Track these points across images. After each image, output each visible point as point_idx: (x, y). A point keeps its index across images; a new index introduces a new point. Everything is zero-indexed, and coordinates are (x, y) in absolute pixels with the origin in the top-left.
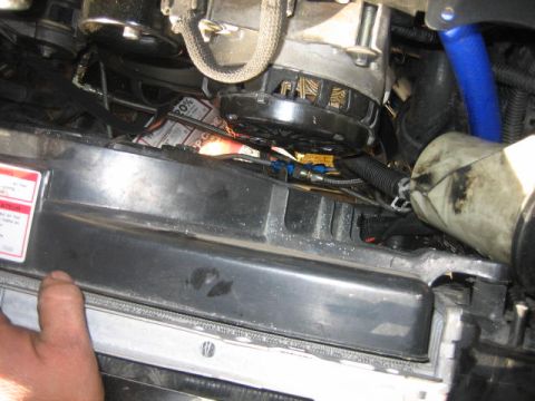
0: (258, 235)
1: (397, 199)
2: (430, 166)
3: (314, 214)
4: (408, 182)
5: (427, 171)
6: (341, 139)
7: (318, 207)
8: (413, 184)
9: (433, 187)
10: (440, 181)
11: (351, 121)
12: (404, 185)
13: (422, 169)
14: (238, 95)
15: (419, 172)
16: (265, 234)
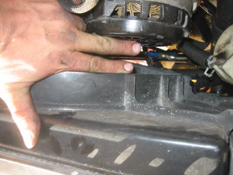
0: (120, 106)
1: (207, 69)
2: (224, 47)
3: (157, 87)
4: (212, 59)
5: (223, 50)
6: (162, 37)
7: (159, 82)
8: (215, 60)
9: (226, 61)
10: (231, 57)
11: (167, 25)
12: (211, 60)
13: (219, 50)
14: (94, 20)
15: (218, 52)
16: (124, 105)
